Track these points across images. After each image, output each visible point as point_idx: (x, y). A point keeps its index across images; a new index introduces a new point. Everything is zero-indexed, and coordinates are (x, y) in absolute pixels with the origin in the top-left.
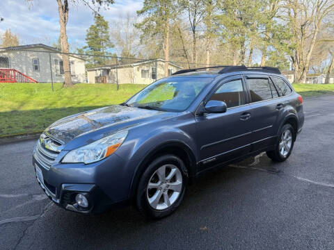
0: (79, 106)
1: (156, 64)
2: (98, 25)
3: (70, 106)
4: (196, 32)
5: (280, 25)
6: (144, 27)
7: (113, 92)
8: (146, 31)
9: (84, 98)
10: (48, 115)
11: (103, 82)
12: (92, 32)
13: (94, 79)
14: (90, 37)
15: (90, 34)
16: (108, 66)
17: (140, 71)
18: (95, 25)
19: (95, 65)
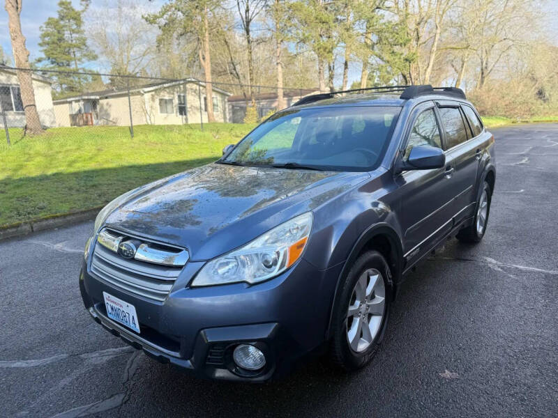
0: (72, 170)
1: (185, 88)
2: (62, 18)
3: (55, 171)
4: (250, 33)
5: (390, 22)
6: (163, 21)
7: (125, 140)
8: (167, 28)
9: (77, 154)
10: (18, 191)
11: (86, 123)
12: (50, 30)
13: (68, 117)
14: (47, 39)
15: (48, 35)
16: (92, 94)
17: (157, 101)
18: (56, 16)
19: (62, 93)
